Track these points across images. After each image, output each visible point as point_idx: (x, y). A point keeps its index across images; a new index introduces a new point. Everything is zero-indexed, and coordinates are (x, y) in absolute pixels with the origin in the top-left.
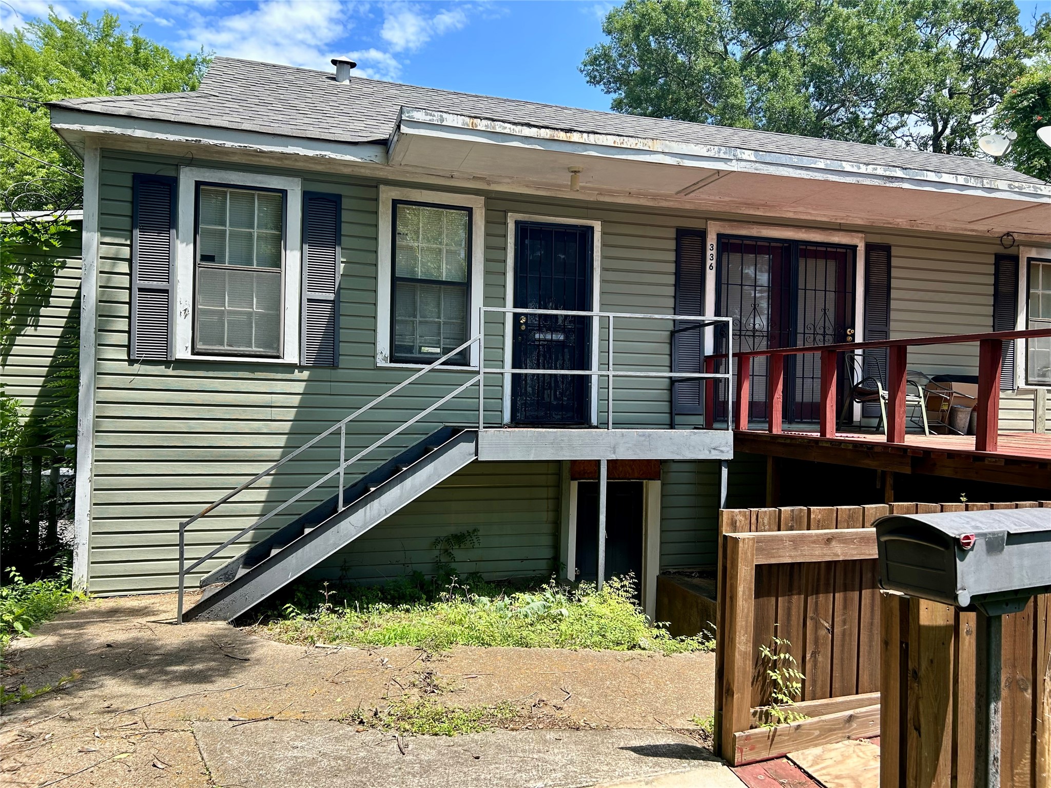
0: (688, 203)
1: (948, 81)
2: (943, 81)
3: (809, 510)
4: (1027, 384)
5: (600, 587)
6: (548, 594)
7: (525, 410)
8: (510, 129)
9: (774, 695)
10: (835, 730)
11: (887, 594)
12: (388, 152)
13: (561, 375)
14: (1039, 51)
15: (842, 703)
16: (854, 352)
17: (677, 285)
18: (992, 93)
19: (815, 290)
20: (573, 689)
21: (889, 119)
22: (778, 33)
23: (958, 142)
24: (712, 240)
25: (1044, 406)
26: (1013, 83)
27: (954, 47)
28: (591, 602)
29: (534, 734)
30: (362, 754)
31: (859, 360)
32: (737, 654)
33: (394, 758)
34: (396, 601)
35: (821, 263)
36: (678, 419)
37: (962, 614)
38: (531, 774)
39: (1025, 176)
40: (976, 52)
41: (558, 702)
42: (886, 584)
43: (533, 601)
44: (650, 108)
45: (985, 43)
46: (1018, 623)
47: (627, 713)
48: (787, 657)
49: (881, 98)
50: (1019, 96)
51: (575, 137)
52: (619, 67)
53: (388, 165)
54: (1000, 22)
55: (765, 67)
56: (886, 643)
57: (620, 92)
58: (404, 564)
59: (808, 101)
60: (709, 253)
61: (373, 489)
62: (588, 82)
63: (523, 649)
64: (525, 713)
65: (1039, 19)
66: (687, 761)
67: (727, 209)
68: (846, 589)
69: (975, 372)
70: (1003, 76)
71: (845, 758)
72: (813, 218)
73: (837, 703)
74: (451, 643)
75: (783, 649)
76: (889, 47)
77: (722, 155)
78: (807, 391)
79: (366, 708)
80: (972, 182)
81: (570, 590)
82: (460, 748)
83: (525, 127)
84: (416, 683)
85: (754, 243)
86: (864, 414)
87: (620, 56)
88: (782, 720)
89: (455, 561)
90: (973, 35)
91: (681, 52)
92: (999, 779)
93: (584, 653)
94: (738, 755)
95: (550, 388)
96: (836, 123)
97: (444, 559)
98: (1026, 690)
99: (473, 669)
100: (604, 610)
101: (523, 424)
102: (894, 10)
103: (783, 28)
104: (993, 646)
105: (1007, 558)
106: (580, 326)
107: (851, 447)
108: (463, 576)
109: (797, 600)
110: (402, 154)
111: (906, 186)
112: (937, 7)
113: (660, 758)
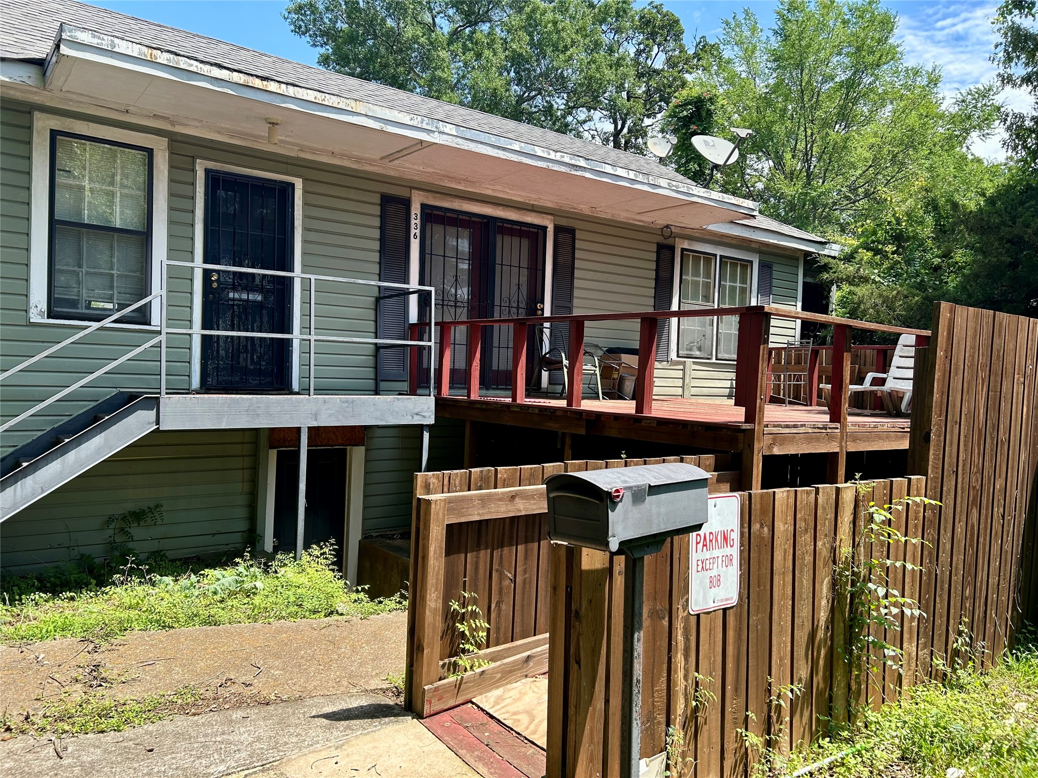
0: (393, 170)
1: (626, 85)
2: (622, 84)
3: (496, 470)
4: (678, 356)
5: (298, 557)
6: (241, 569)
7: (217, 375)
8: (197, 67)
9: (461, 646)
10: (514, 671)
11: (556, 544)
12: (44, 74)
13: (258, 337)
14: (697, 69)
15: (522, 645)
16: (542, 325)
17: (381, 251)
18: (660, 101)
19: (510, 266)
20: (265, 663)
21: (579, 112)
22: (483, 15)
23: (633, 140)
24: (416, 210)
25: (690, 375)
26: (676, 94)
27: (632, 55)
28: (288, 572)
29: (219, 715)
30: (7, 765)
31: (547, 332)
32: (427, 612)
33: (50, 763)
34: (58, 589)
35: (516, 240)
36: (383, 385)
37: (615, 557)
38: (212, 759)
39: (682, 177)
40: (649, 62)
41: (247, 678)
42: (553, 535)
43: (224, 576)
44: (358, 69)
45: (657, 55)
46: (658, 561)
47: (321, 680)
48: (474, 609)
49: (572, 92)
50: (680, 106)
51: (272, 87)
52: (326, 21)
53: (45, 89)
54: (668, 38)
55: (470, 45)
56: (555, 588)
57: (327, 47)
58: (68, 548)
59: (509, 84)
60: (413, 222)
61: (25, 464)
62: (292, 31)
63: (211, 627)
64: (210, 694)
65: (698, 40)
66: (379, 720)
67: (431, 180)
68: (527, 541)
69: (636, 345)
70: (670, 87)
71: (522, 694)
72: (510, 198)
73: (517, 646)
74: (125, 630)
75: (471, 602)
76: (579, 45)
77: (425, 126)
78: (501, 360)
79: (15, 713)
80: (640, 178)
81: (266, 562)
82: (131, 743)
83: (214, 68)
84: (79, 678)
85: (456, 216)
86: (551, 382)
87: (327, 9)
88: (468, 668)
89: (133, 541)
90: (647, 46)
91: (390, 16)
92: (640, 698)
93: (278, 625)
94: (426, 707)
95: (246, 351)
96: (534, 110)
97: (118, 539)
98: (664, 618)
99: (150, 655)
100: (303, 579)
101: (214, 390)
102: (584, 12)
103: (488, 11)
104: (637, 583)
105: (648, 507)
106: (279, 287)
107: (537, 411)
108: (143, 556)
109: (484, 554)
110: (63, 78)
111: (588, 175)
112: (619, 16)
113: (352, 722)
